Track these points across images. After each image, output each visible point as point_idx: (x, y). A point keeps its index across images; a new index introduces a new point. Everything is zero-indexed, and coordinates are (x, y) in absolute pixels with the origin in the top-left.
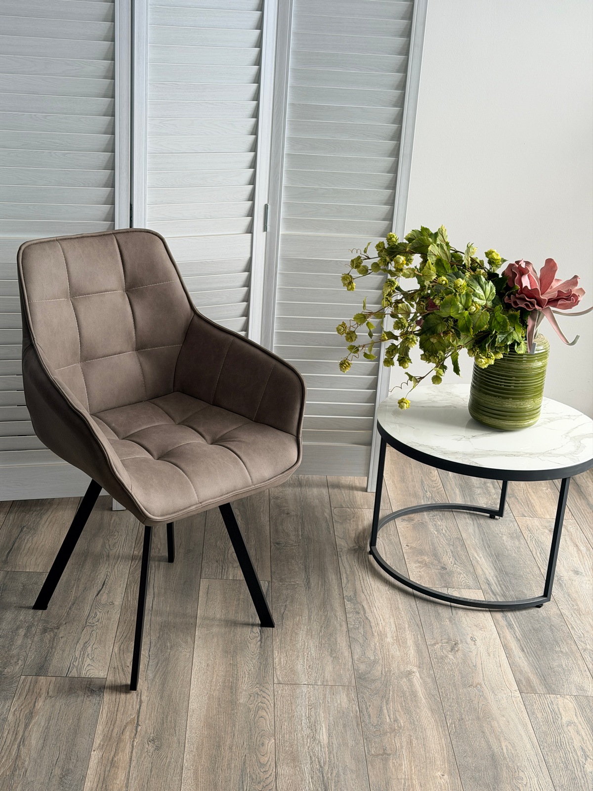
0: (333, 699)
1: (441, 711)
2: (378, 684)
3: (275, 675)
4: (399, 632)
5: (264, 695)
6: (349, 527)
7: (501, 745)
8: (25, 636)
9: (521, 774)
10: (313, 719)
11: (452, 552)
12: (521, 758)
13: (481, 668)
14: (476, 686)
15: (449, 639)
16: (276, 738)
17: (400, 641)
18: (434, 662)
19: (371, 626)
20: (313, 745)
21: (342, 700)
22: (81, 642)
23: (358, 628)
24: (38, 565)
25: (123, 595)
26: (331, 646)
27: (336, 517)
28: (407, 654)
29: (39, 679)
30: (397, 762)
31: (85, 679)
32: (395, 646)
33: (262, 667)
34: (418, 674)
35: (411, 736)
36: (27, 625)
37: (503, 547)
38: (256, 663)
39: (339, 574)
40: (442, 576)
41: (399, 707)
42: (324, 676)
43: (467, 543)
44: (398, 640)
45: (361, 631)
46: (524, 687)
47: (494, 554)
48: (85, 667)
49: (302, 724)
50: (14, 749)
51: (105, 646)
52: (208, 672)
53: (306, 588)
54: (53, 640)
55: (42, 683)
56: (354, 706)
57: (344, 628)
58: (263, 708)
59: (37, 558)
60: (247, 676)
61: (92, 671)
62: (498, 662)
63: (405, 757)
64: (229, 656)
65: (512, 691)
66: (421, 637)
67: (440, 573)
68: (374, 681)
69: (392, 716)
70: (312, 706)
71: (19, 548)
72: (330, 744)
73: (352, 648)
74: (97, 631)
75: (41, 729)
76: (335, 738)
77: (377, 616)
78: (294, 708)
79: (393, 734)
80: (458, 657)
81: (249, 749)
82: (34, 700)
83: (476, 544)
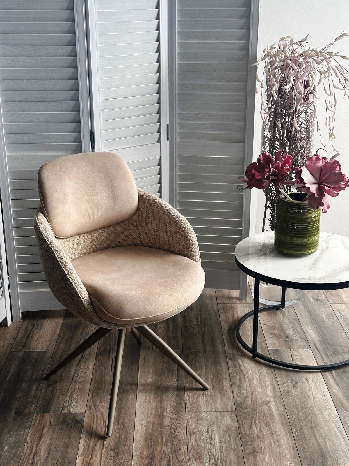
0: (222, 420)
1: (289, 424)
2: (249, 409)
3: (186, 406)
4: (261, 377)
5: (180, 419)
6: (229, 316)
7: (326, 444)
8: (37, 390)
9: (339, 461)
10: (210, 433)
11: (292, 327)
12: (339, 451)
13: (312, 397)
14: (310, 408)
15: (292, 380)
16: (188, 445)
17: (262, 382)
18: (283, 394)
19: (244, 374)
20: (211, 448)
21: (227, 420)
22: (70, 392)
23: (236, 376)
24: (44, 347)
25: (94, 363)
26: (220, 388)
27: (220, 310)
28: (266, 390)
29: (45, 415)
30: (262, 457)
31: (72, 414)
32: (259, 386)
33: (178, 402)
34: (273, 403)
35: (270, 440)
36: (37, 383)
37: (323, 322)
38: (175, 399)
39: (223, 344)
40: (286, 341)
41: (263, 423)
42: (216, 406)
43: (302, 321)
44: (260, 382)
45: (238, 377)
46: (339, 407)
47: (318, 327)
48: (72, 407)
49: (203, 436)
50: (30, 458)
51: (84, 394)
52: (146, 407)
53: (204, 353)
54: (52, 391)
55: (47, 417)
56: (235, 423)
57: (228, 377)
58: (180, 427)
59: (42, 343)
60: (169, 408)
61: (76, 409)
62: (323, 393)
63: (267, 453)
64: (158, 396)
65: (332, 410)
66: (275, 380)
67: (285, 340)
68: (246, 408)
69: (258, 429)
70: (209, 425)
71: (32, 337)
72: (221, 448)
73: (233, 388)
74: (79, 384)
75: (47, 445)
76: (224, 444)
77: (247, 368)
78: (198, 426)
79: (259, 440)
80: (298, 391)
81: (172, 452)
82: (42, 428)
83: (307, 322)
